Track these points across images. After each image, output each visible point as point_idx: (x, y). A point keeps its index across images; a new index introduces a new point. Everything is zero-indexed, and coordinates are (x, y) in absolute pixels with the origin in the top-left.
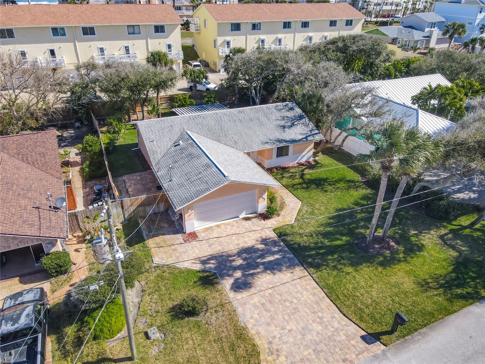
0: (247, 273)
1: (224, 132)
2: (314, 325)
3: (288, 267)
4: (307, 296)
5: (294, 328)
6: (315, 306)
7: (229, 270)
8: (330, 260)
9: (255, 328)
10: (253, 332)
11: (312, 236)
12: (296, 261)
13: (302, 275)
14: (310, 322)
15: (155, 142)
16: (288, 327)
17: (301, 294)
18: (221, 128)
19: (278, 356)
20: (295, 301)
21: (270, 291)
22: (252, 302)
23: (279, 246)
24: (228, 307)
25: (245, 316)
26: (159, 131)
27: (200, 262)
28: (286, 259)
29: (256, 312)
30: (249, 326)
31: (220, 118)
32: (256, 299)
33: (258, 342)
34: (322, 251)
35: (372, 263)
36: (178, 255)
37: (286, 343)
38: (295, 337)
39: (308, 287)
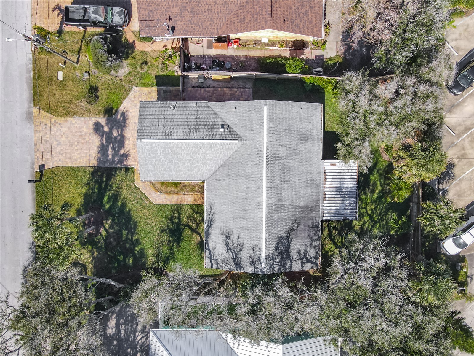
0: (105, 134)
1: (233, 175)
2: (60, 149)
3: (99, 159)
4: (76, 156)
5: (62, 139)
6: (69, 156)
7: (111, 125)
8: (95, 185)
9: (70, 121)
10: (68, 119)
11: (118, 187)
12: (101, 165)
13: (91, 162)
14: (62, 148)
15: (234, 110)
16: (63, 136)
17: (79, 154)
18: (239, 175)
19: (52, 124)
20: (76, 148)
21: (87, 139)
22: (85, 127)
23: (118, 163)
24: (87, 114)
25: (78, 120)
26: (248, 117)
27: (124, 112)
28: (105, 160)
29: (78, 126)
30: (72, 119)
31: (253, 181)
32: (85, 130)
33: (62, 119)
34: (103, 185)
35: (83, 205)
36: (135, 102)
37: (57, 131)
38: (58, 136)
39: (81, 160)
